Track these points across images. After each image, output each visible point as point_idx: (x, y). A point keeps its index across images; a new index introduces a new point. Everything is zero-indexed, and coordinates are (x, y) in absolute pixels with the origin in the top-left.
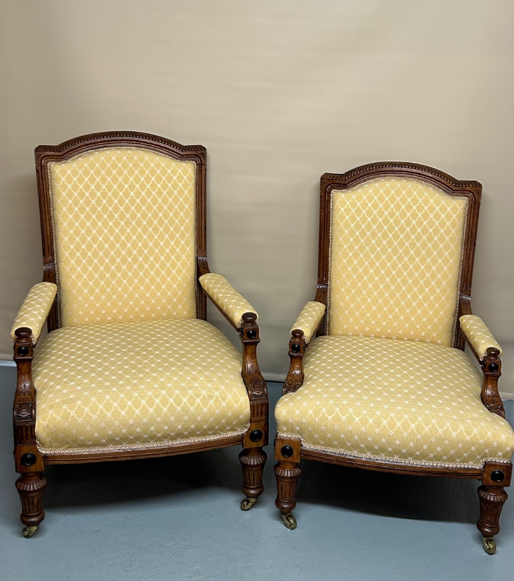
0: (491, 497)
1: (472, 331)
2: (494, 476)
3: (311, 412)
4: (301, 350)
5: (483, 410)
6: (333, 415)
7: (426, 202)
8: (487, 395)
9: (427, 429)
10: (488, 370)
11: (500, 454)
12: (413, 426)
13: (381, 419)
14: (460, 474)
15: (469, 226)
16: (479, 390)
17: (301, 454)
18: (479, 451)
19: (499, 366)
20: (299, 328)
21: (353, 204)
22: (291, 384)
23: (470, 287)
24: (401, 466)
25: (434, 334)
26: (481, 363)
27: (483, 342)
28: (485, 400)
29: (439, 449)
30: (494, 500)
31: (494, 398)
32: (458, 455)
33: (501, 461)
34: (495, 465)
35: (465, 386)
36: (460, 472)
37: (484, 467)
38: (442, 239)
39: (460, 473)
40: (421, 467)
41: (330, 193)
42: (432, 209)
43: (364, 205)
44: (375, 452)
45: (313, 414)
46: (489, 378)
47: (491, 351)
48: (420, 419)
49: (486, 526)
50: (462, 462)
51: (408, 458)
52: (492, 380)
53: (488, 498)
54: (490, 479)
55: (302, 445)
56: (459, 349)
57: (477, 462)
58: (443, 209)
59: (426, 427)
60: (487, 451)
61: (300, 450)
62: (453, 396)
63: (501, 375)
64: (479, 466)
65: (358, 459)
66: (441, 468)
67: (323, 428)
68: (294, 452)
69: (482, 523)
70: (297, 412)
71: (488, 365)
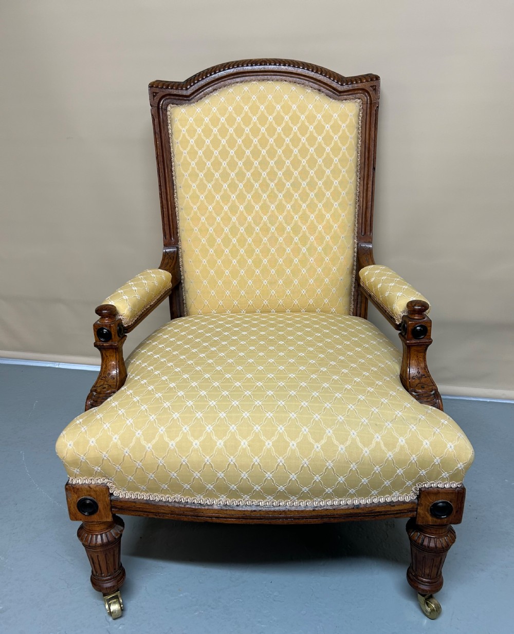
0: (431, 541)
1: (379, 284)
2: (436, 510)
3: (116, 439)
4: (113, 336)
5: (409, 401)
6: (154, 441)
7: (302, 109)
8: (411, 376)
9: (317, 446)
10: (411, 336)
11: (445, 474)
12: (293, 444)
13: (238, 437)
14: (379, 514)
15: (364, 142)
16: (397, 369)
17: (112, 507)
18: (409, 475)
19: (429, 328)
20: (111, 303)
21: (199, 121)
22: (100, 393)
23: (371, 230)
24: (280, 512)
25: (326, 301)
26: (397, 327)
27: (399, 294)
28: (408, 385)
29: (341, 479)
30: (436, 546)
31: (423, 380)
32: (376, 484)
33: (447, 486)
34: (437, 492)
35: (375, 366)
36: (378, 509)
37: (418, 497)
38: (328, 162)
39: (379, 512)
40: (314, 510)
41: (166, 110)
42: (311, 118)
43: (215, 121)
44: (233, 494)
45: (119, 443)
46: (413, 349)
47: (415, 306)
48: (305, 430)
49: (422, 581)
50: (382, 493)
51: (289, 499)
52: (418, 351)
53: (426, 543)
54: (428, 515)
55: (112, 494)
56: (360, 316)
57: (408, 490)
58: (328, 118)
59: (316, 445)
60: (423, 472)
61: (108, 502)
62: (358, 384)
63: (431, 343)
64: (410, 497)
65: (206, 507)
66: (346, 507)
67: (139, 464)
68: (100, 506)
69: (416, 576)
70: (92, 442)
71: (410, 329)
